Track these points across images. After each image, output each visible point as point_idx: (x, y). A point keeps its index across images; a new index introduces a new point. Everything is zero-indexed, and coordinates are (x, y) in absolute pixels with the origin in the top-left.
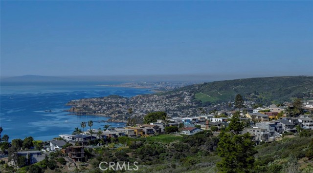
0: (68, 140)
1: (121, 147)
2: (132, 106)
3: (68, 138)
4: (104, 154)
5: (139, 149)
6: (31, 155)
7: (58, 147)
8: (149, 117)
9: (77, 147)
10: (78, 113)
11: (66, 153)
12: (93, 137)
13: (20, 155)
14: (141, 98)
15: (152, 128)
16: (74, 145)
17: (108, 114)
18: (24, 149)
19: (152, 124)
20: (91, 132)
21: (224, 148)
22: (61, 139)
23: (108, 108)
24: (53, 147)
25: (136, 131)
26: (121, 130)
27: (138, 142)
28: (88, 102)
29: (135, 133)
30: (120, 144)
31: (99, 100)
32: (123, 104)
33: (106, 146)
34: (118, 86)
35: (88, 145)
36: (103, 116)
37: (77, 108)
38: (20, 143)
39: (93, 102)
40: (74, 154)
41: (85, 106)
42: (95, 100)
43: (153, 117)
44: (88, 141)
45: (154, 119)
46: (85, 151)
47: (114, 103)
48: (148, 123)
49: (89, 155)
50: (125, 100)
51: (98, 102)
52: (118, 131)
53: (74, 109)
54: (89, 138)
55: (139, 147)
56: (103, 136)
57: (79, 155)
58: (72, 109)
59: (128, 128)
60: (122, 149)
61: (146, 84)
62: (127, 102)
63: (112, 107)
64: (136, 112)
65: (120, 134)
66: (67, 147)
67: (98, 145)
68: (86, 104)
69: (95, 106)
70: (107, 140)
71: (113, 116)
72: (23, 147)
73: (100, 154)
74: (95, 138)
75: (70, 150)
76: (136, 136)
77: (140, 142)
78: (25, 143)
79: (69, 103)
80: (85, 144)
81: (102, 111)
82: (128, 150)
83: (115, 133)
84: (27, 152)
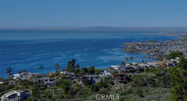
0: (116, 69)
1: (151, 75)
2: (164, 47)
3: (117, 68)
4: (139, 79)
5: (162, 76)
6: (92, 78)
7: (109, 74)
8: (171, 55)
9: (121, 74)
10: (129, 51)
11: (114, 77)
12: (132, 68)
13: (85, 78)
14: (170, 42)
15: (172, 63)
16: (120, 73)
17: (148, 53)
18: (88, 74)
19: (172, 60)
20: (131, 64)
21: (175, 79)
22: (112, 68)
23: (148, 48)
24: (106, 74)
25: (161, 64)
26: (151, 64)
27: (162, 72)
28: (135, 44)
29: (160, 65)
30: (150, 73)
31: (143, 43)
32: (158, 46)
33: (141, 74)
34: (156, 34)
35: (128, 73)
36: (145, 54)
37: (128, 48)
38: (86, 70)
39: (138, 45)
40: (119, 79)
41: (133, 47)
42: (140, 43)
43: (174, 55)
44: (128, 70)
45: (174, 57)
46: (126, 77)
47: (152, 45)
48: (169, 59)
49: (129, 79)
50: (159, 44)
51: (142, 44)
52: (149, 64)
53: (126, 49)
54: (130, 68)
55: (162, 75)
56: (139, 67)
57: (122, 79)
58: (125, 49)
59: (156, 62)
60: (151, 76)
61: (174, 33)
62: (161, 45)
63: (151, 48)
64: (167, 52)
65: (150, 66)
66: (115, 74)
67: (135, 73)
68: (134, 46)
69: (140, 47)
70: (141, 70)
71: (151, 54)
72: (88, 72)
73: (137, 79)
74: (134, 68)
75: (117, 76)
76: (161, 68)
77: (163, 72)
78: (89, 70)
79: (123, 45)
80: (127, 72)
81: (144, 51)
82: (155, 77)
83: (147, 65)
84: (90, 76)
